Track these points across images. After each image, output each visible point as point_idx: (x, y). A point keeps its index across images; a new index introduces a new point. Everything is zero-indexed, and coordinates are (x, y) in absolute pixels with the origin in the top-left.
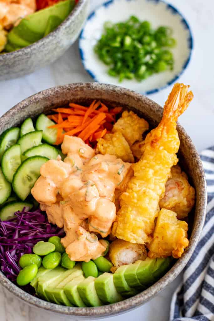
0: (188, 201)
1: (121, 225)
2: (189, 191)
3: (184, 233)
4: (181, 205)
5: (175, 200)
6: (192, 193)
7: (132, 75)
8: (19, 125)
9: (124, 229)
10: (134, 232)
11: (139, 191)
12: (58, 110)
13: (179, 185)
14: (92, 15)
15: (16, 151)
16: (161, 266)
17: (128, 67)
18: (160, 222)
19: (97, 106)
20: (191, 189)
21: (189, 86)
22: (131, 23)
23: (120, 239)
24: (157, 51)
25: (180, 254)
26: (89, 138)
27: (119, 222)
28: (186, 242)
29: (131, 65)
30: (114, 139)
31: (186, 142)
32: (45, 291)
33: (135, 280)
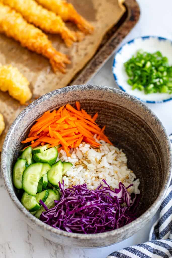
7: (142, 87)
14: (131, 41)
17: (142, 81)
22: (156, 56)
24: (165, 78)
29: (144, 81)
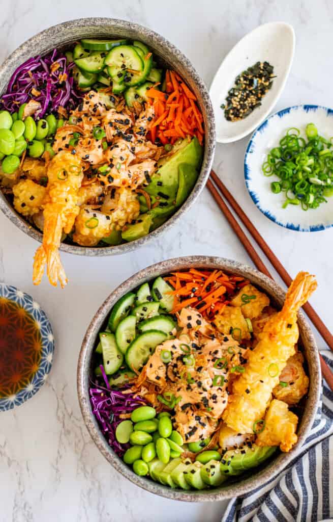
0: (301, 391)
1: (232, 415)
2: (303, 381)
3: (293, 428)
4: (293, 395)
5: (288, 390)
6: (306, 382)
8: (135, 291)
9: (235, 419)
10: (244, 423)
11: (253, 384)
12: (176, 274)
13: (293, 373)
15: (131, 322)
16: (266, 453)
18: (271, 416)
19: (218, 275)
20: (306, 378)
21: (314, 276)
23: (229, 428)
25: (287, 450)
26: (206, 310)
27: (230, 411)
28: (294, 438)
30: (233, 316)
31: (306, 333)
32: (152, 472)
33: (241, 466)
